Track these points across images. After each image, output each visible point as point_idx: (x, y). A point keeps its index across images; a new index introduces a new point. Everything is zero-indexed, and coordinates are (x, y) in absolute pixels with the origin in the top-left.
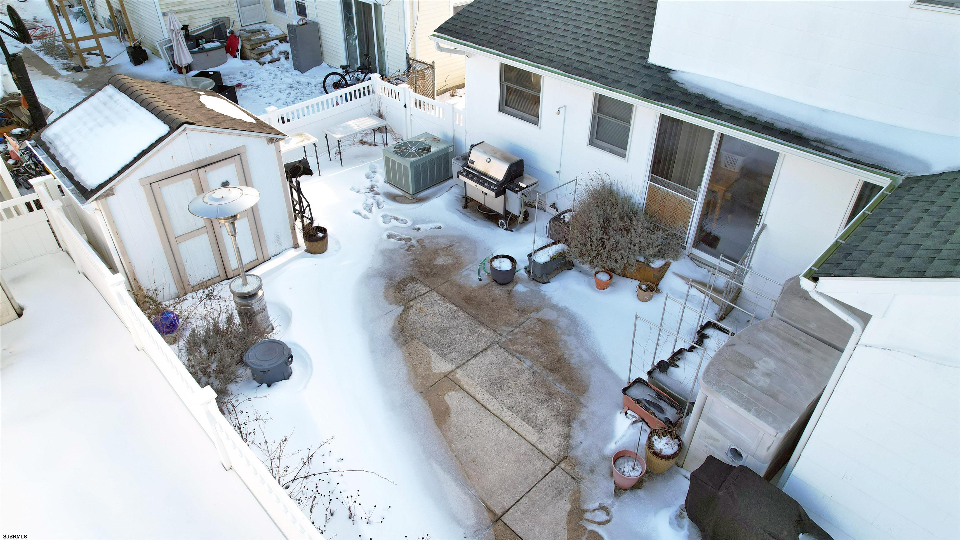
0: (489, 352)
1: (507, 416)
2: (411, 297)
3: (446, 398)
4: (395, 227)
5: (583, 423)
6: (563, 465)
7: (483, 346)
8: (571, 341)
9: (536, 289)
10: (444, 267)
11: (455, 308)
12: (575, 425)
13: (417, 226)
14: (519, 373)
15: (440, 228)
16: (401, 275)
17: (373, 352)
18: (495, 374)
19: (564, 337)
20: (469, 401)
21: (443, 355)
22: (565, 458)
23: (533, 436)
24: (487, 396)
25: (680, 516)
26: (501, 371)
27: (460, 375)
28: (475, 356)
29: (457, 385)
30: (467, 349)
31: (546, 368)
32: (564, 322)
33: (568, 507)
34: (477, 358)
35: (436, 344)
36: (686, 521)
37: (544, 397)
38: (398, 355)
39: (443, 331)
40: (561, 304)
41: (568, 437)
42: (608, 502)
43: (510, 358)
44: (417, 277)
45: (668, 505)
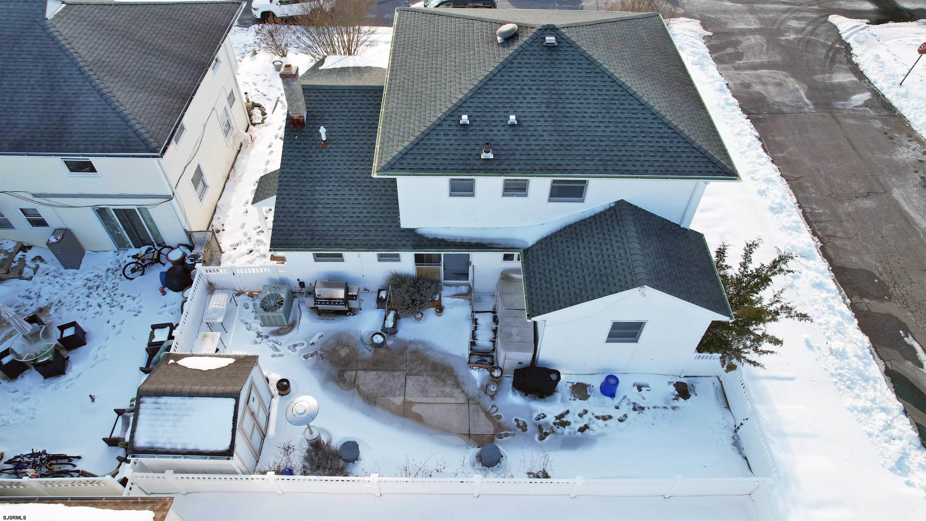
0: (408, 381)
1: (439, 400)
2: (353, 380)
3: (413, 411)
4: (301, 350)
5: (463, 383)
6: (470, 402)
7: (403, 380)
8: (429, 353)
9: (395, 338)
10: (348, 355)
11: (375, 372)
12: (461, 385)
13: (311, 342)
14: (426, 381)
15: (322, 336)
16: (335, 373)
17: (368, 416)
18: (419, 388)
19: (427, 353)
20: (421, 405)
21: (394, 396)
22: (469, 399)
23: (453, 401)
24: (425, 399)
25: (513, 391)
26: (420, 385)
27: (408, 399)
28: (405, 387)
29: (412, 403)
30: (399, 386)
31: (433, 371)
32: (420, 347)
33: (484, 414)
34: (407, 387)
35: (386, 394)
36: (516, 391)
37: (443, 383)
38: (378, 409)
39: (382, 386)
40: (412, 339)
41: (463, 391)
42: (492, 403)
43: (417, 377)
44: (343, 369)
45: (508, 390)
